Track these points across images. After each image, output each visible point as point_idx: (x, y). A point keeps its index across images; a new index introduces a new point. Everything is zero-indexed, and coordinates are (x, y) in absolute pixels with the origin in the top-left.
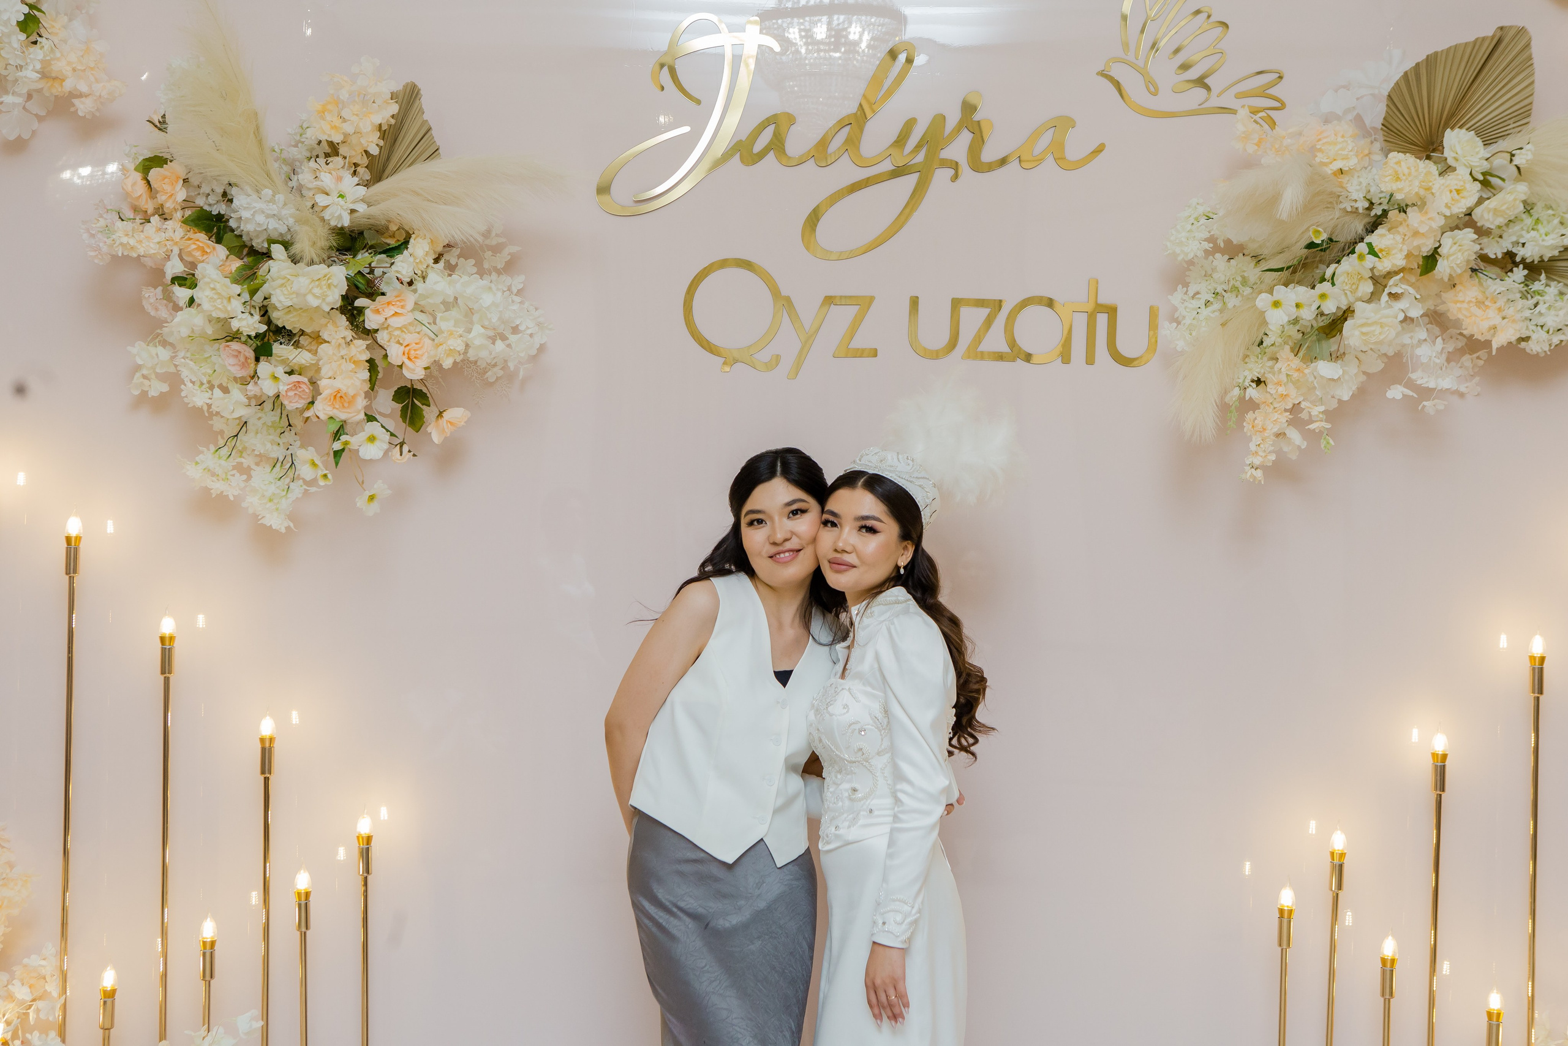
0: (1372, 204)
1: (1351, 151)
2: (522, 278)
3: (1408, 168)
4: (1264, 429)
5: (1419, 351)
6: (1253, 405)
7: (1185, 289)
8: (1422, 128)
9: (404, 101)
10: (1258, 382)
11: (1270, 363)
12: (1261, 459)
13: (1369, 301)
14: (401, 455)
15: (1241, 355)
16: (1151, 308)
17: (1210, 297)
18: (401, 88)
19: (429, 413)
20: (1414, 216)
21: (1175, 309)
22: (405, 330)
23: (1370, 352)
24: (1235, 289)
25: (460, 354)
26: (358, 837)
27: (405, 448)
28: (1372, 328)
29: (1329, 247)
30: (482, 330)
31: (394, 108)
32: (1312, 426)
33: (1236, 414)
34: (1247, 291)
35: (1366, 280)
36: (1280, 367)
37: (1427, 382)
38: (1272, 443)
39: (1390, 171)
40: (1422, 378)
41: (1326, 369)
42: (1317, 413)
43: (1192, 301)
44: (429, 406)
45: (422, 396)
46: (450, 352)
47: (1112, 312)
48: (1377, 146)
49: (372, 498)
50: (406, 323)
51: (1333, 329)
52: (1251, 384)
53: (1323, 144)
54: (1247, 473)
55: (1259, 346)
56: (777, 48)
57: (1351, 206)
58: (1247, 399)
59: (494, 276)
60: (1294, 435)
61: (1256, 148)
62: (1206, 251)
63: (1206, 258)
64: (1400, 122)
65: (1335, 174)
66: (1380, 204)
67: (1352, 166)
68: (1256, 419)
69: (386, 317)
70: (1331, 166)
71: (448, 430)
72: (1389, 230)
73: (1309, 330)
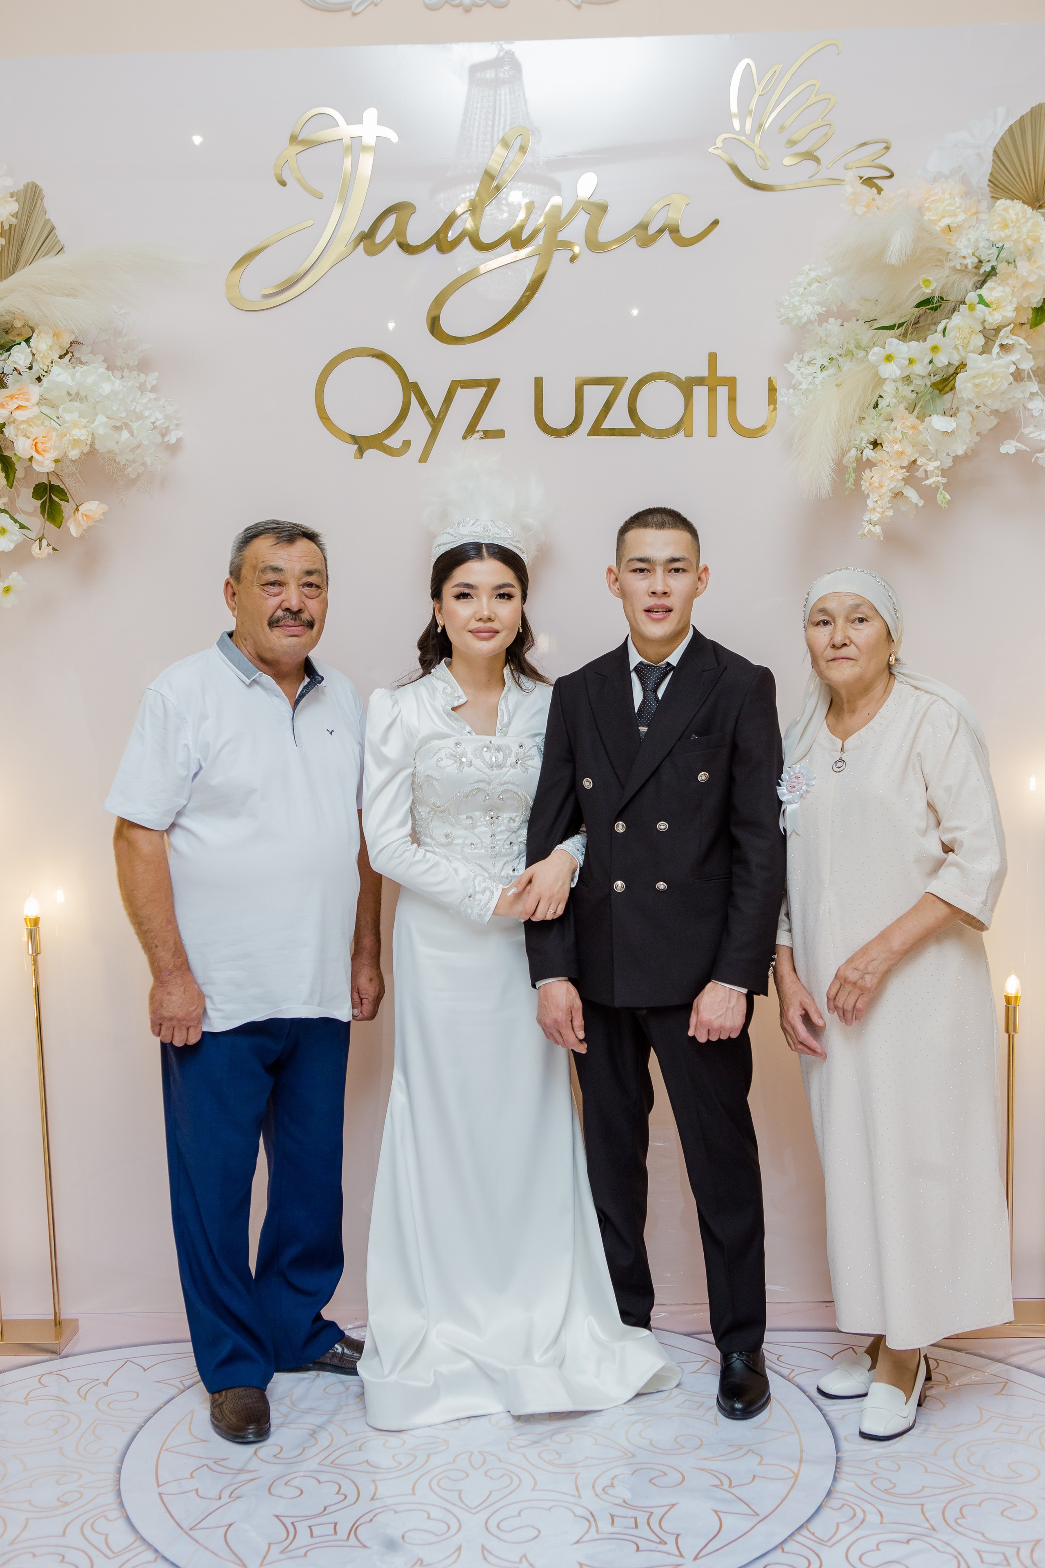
0: (980, 262)
1: (957, 208)
2: (156, 374)
3: (1017, 214)
4: (881, 486)
5: (1031, 405)
6: (870, 464)
7: (801, 356)
8: (1028, 186)
9: (27, 203)
10: (875, 444)
11: (886, 424)
12: (879, 515)
13: (981, 354)
14: (40, 549)
15: (857, 417)
16: (770, 380)
17: (825, 362)
18: (22, 188)
19: (66, 508)
20: (1023, 267)
21: (793, 376)
22: (31, 423)
23: (982, 406)
24: (850, 354)
25: (87, 445)
26: (25, 919)
27: (44, 542)
28: (986, 379)
29: (940, 305)
30: (106, 419)
31: (14, 207)
32: (928, 482)
33: (854, 475)
34: (862, 354)
35: (977, 334)
36: (895, 426)
37: (1039, 435)
38: (889, 499)
39: (998, 219)
40: (1034, 432)
41: (940, 423)
42: (932, 468)
43: (807, 367)
44: (68, 501)
45: (61, 492)
46: (76, 442)
47: (731, 383)
48: (984, 204)
49: (7, 590)
50: (31, 416)
51: (946, 385)
52: (869, 445)
53: (931, 202)
54: (865, 528)
55: (874, 408)
56: (394, 138)
57: (961, 264)
58: (864, 460)
59: (126, 373)
60: (911, 494)
61: (866, 210)
62: (819, 315)
63: (820, 325)
64: (1006, 178)
65: (943, 230)
66: (989, 261)
67: (960, 222)
68: (873, 477)
69: (10, 410)
70: (939, 224)
71: (84, 524)
72: (999, 285)
73: (922, 389)
